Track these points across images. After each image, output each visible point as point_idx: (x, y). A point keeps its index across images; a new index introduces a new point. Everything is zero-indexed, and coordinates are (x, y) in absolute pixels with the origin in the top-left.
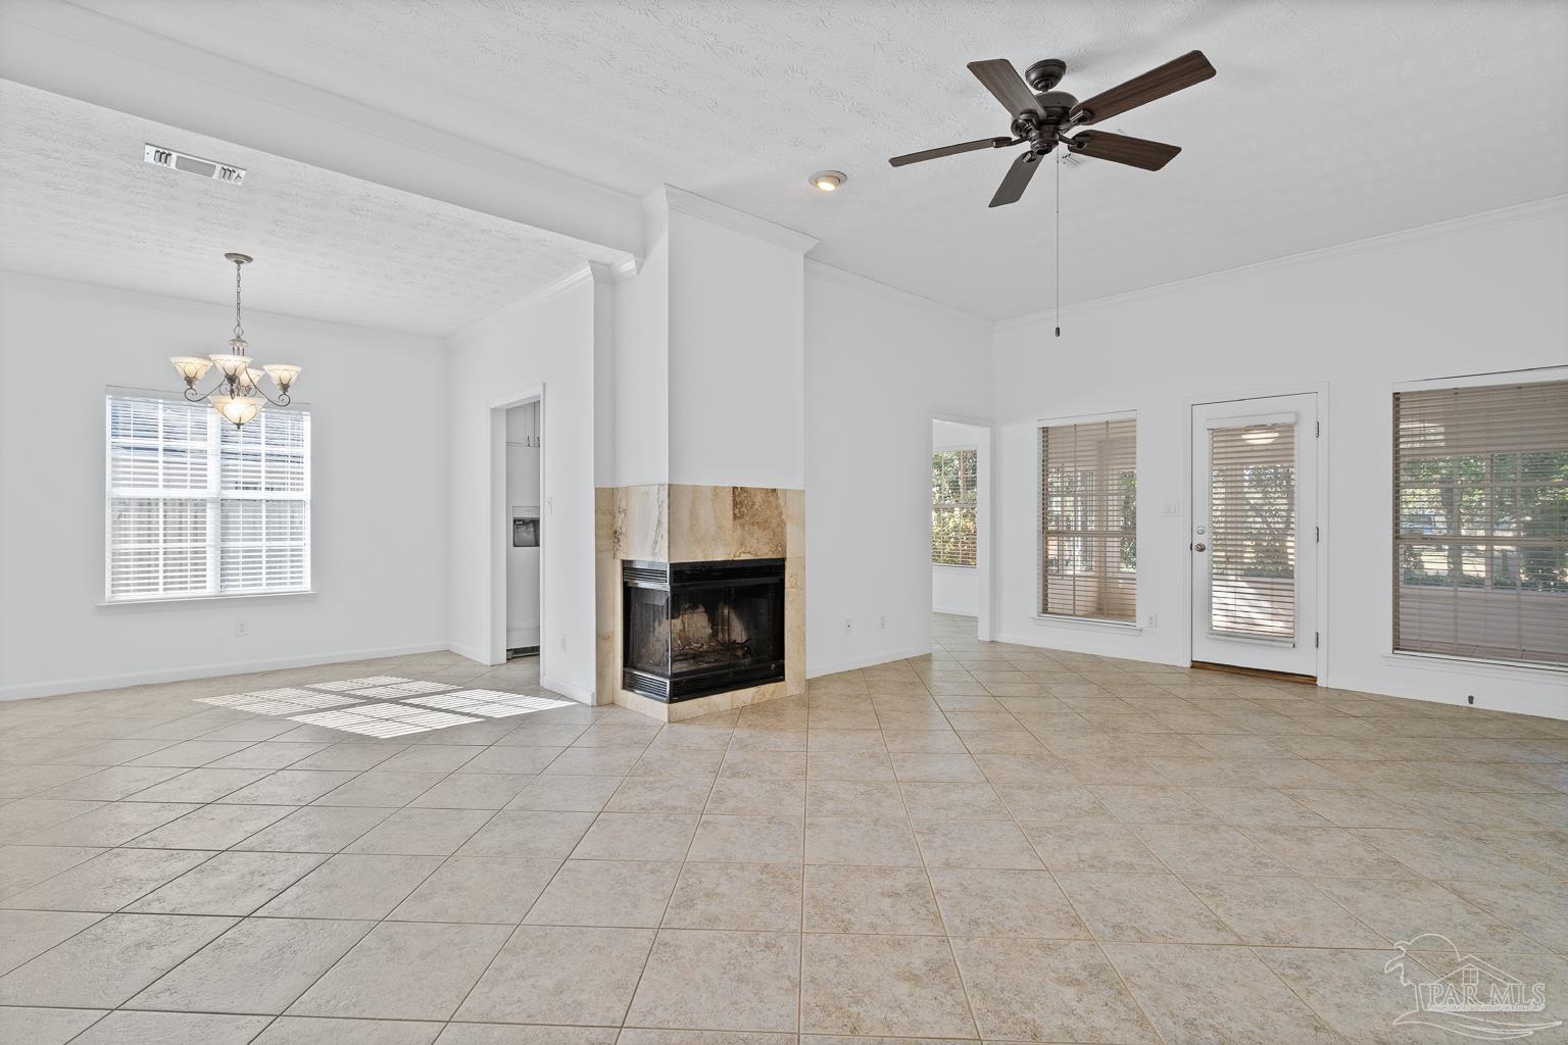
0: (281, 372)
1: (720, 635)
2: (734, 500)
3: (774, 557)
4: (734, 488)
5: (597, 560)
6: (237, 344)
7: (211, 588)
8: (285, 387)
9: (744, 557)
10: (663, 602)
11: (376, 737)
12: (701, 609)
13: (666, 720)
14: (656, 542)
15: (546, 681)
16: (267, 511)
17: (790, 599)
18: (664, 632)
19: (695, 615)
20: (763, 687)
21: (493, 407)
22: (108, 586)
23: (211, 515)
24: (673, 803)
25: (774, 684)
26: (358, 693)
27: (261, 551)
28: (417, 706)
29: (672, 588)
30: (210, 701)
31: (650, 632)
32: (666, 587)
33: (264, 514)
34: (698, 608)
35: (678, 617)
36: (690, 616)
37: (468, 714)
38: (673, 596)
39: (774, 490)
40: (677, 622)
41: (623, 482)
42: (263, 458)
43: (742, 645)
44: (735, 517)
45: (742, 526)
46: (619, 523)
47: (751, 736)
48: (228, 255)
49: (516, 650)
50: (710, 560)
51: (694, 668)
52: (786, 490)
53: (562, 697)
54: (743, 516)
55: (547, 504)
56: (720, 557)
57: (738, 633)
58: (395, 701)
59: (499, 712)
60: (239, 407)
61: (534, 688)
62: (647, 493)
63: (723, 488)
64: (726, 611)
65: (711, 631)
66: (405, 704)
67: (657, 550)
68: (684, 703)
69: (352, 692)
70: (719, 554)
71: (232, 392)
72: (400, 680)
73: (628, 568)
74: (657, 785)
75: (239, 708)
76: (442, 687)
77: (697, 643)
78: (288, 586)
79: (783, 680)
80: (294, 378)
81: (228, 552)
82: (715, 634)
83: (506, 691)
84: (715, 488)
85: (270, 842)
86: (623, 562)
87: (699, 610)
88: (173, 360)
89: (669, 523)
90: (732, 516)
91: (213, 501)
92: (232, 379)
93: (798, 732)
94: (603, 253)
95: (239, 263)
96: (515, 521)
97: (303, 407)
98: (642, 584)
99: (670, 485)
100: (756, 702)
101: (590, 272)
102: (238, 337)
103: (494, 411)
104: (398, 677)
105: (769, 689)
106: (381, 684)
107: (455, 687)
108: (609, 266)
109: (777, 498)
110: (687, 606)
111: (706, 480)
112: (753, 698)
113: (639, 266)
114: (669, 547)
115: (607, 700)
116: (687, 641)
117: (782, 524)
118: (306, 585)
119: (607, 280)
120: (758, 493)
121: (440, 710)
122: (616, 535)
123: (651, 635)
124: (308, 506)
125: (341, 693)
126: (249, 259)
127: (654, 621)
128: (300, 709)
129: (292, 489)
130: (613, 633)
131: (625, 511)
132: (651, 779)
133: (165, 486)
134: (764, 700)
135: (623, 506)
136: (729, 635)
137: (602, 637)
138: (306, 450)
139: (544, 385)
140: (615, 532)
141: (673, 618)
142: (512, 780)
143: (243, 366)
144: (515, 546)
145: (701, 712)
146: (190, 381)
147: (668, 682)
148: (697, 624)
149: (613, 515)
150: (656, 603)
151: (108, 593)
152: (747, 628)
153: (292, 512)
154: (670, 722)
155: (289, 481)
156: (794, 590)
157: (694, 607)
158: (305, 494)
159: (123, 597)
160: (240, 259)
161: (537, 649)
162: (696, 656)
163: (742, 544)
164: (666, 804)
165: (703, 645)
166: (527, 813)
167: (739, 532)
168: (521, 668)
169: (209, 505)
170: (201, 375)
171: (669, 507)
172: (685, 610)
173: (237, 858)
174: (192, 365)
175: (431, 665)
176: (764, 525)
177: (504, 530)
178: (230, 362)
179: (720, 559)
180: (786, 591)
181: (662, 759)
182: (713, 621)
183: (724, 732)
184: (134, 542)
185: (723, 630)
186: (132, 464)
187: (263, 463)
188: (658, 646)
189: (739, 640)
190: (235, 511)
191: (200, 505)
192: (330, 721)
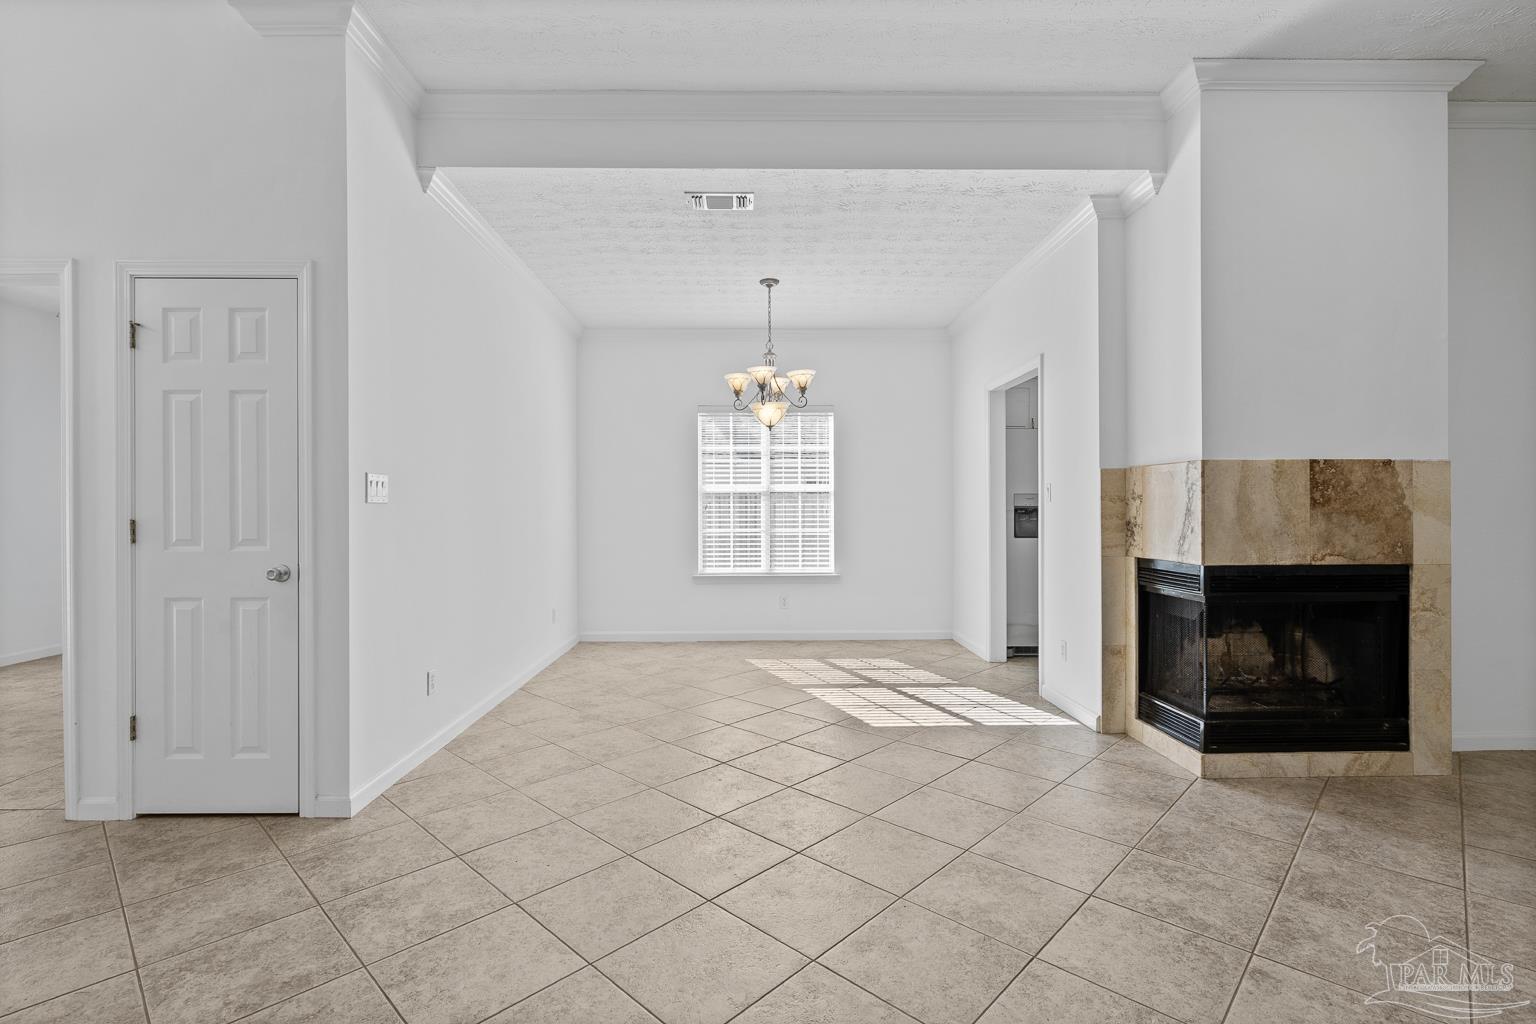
0: (801, 376)
1: (1288, 668)
2: (1313, 479)
3: (1387, 562)
4: (1313, 462)
5: (1103, 557)
6: (769, 358)
7: (763, 568)
8: (803, 390)
9: (1329, 561)
10: (1195, 616)
11: (868, 724)
12: (1257, 628)
13: (1199, 773)
14: (1183, 537)
15: (1046, 690)
16: (803, 502)
17: (1421, 626)
18: (1198, 653)
19: (1246, 636)
20: (1366, 755)
21: (991, 389)
22: (700, 563)
23: (763, 505)
24: (1201, 915)
25: (1388, 754)
26: (864, 673)
27: (798, 536)
28: (911, 697)
29: (1207, 599)
30: (758, 663)
31: (1175, 653)
32: (1198, 595)
33: (800, 504)
34: (1251, 626)
35: (1220, 636)
36: (1238, 636)
37: (957, 715)
38: (1209, 609)
39: (1388, 463)
40: (1219, 644)
41: (1140, 458)
42: (799, 456)
43: (1327, 687)
44: (1314, 503)
45: (1328, 517)
46: (1133, 512)
47: (1346, 832)
48: (762, 282)
49: (1017, 648)
50: (1271, 562)
51: (1242, 708)
52: (1411, 462)
53: (1062, 713)
54: (1328, 501)
55: (1045, 490)
56: (1287, 559)
57: (1320, 667)
58: (892, 687)
59: (989, 718)
60: (769, 411)
61: (1029, 694)
62: (1172, 475)
63: (1293, 463)
64: (1298, 635)
65: (1272, 659)
66: (901, 693)
67: (1186, 547)
68: (1226, 756)
69: (859, 672)
70: (1286, 556)
71: (763, 398)
72: (902, 665)
73: (1145, 568)
74: (1178, 875)
75: (773, 673)
76: (936, 678)
77: (1251, 674)
78: (818, 568)
79: (1406, 748)
80: (809, 381)
81: (775, 537)
82: (1278, 665)
83: (1000, 694)
84: (1279, 464)
85: (752, 818)
86: (1139, 561)
87: (1255, 629)
88: (726, 377)
89: (1203, 511)
90: (1308, 502)
91: (765, 494)
92: (762, 387)
93: (1441, 846)
94: (1106, 180)
95: (769, 286)
96: (1016, 510)
97: (824, 408)
98: (1167, 590)
99: (1204, 463)
100: (1352, 773)
101: (1093, 209)
102: (770, 351)
103: (993, 393)
104: (900, 661)
105: (1377, 761)
106: (886, 667)
107: (950, 681)
108: (1117, 196)
109: (1394, 474)
110: (1233, 622)
111: (1265, 452)
112: (1348, 768)
113: (1158, 183)
114: (1203, 544)
115: (1117, 727)
116: (1232, 668)
117: (1405, 515)
118: (830, 569)
119: (1116, 215)
120: (1357, 468)
121: (930, 705)
122: (1128, 528)
123: (1178, 656)
124: (832, 498)
125: (850, 672)
126: (776, 281)
127: (1182, 639)
128: (816, 682)
129: (820, 483)
130: (1125, 646)
131: (1140, 497)
132: (1170, 862)
133: (734, 483)
134: (1368, 774)
135: (1138, 490)
136: (1304, 669)
137: (1110, 651)
138: (830, 448)
139: (1042, 356)
140: (1128, 523)
141: (1210, 635)
142: (986, 812)
143: (770, 374)
144: (1016, 536)
145: (1255, 773)
146: (737, 393)
147: (1202, 724)
148: (1252, 649)
149: (1125, 502)
150: (1185, 616)
151: (700, 567)
152: (1336, 662)
153: (821, 502)
154: (1204, 777)
155: (818, 475)
156: (1428, 614)
157: (1244, 625)
158: (830, 488)
159: (709, 571)
160: (770, 283)
161: (1035, 650)
162: (1246, 692)
163: (1327, 543)
164: (1190, 913)
165: (1258, 679)
166: (996, 865)
167: (1321, 524)
168: (1018, 672)
169: (762, 498)
170: (744, 389)
171: (1203, 492)
172: (1231, 627)
173: (725, 829)
174: (738, 380)
175: (933, 654)
176: (1369, 515)
177: (1004, 521)
178: (763, 372)
179: (1288, 562)
180: (1412, 615)
181: (1188, 833)
182: (1275, 644)
183: (1295, 812)
184: (716, 527)
185: (1292, 661)
186: (714, 466)
187: (799, 460)
188: (1188, 670)
189: (1321, 678)
190: (780, 502)
191: (756, 496)
192: (835, 698)
